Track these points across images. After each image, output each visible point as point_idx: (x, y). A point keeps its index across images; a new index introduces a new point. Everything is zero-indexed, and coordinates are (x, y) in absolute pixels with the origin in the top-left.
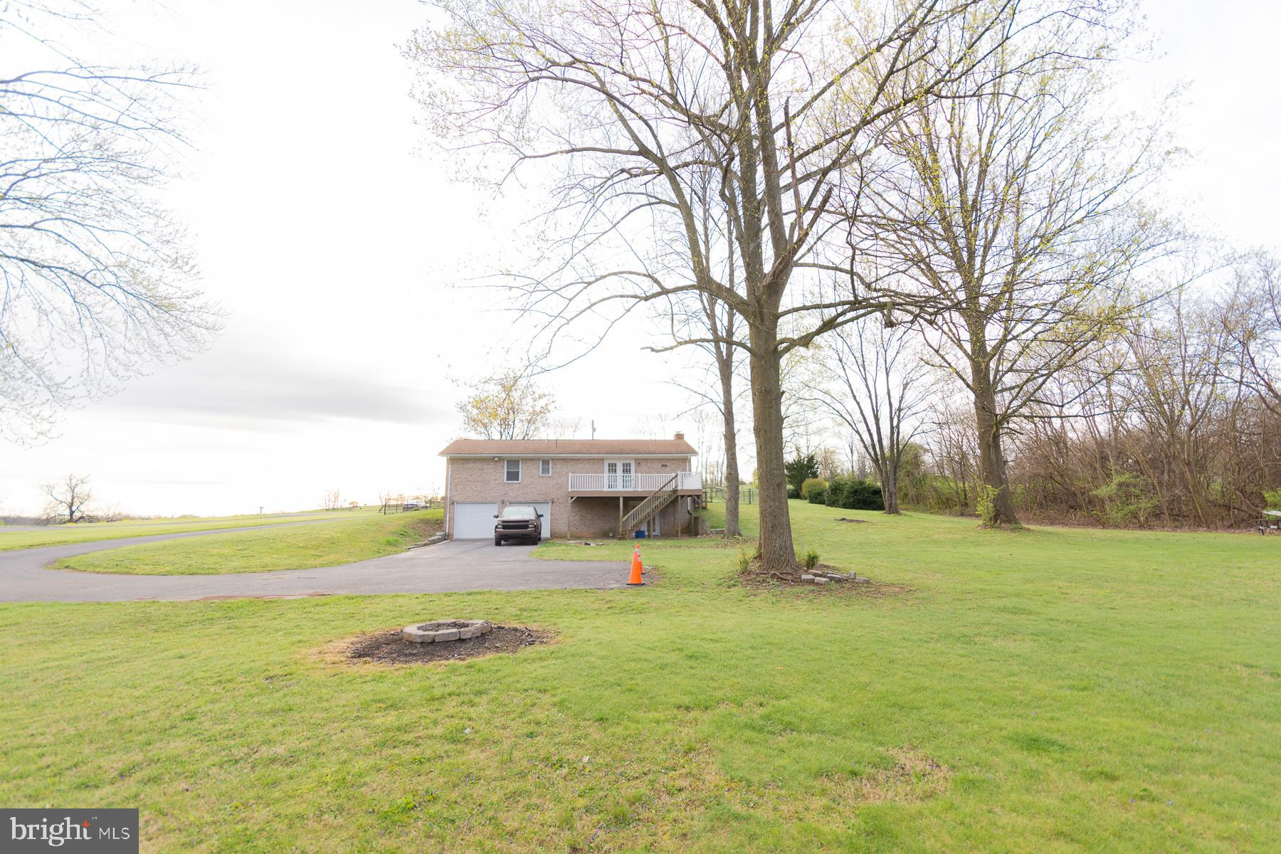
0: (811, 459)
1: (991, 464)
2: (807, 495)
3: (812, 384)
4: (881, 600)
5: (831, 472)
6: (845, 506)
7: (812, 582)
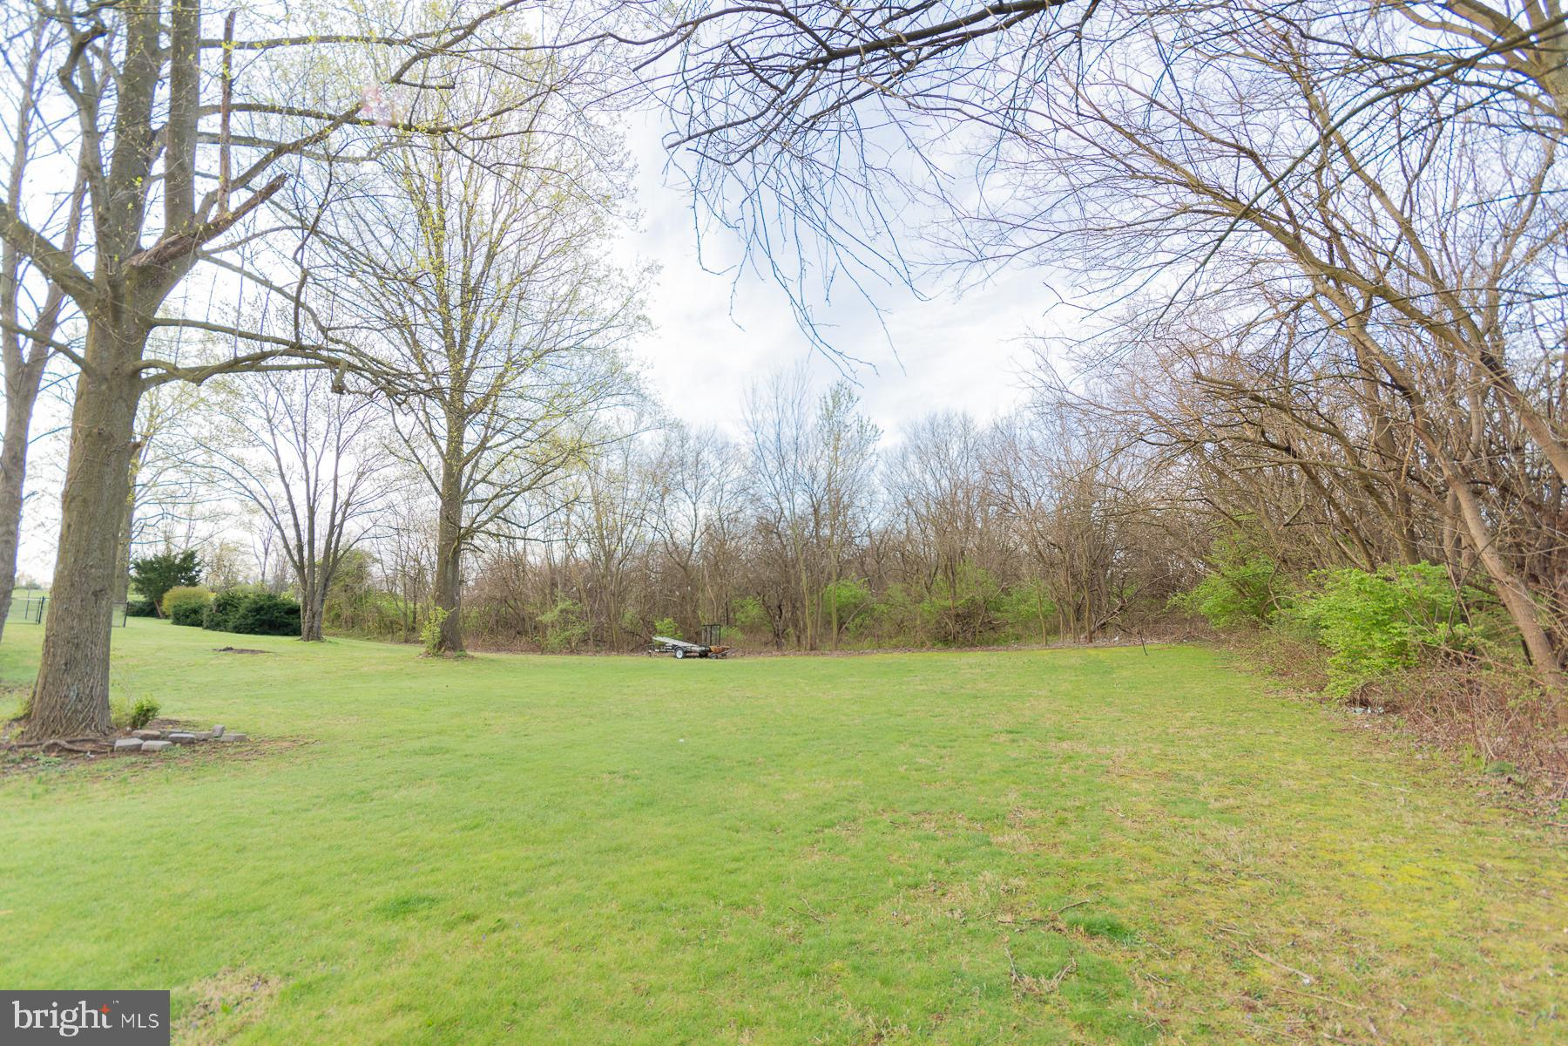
0: (190, 556)
1: (446, 583)
2: (170, 612)
3: (214, 445)
4: (254, 763)
5: (226, 578)
6: (238, 630)
7: (136, 749)
